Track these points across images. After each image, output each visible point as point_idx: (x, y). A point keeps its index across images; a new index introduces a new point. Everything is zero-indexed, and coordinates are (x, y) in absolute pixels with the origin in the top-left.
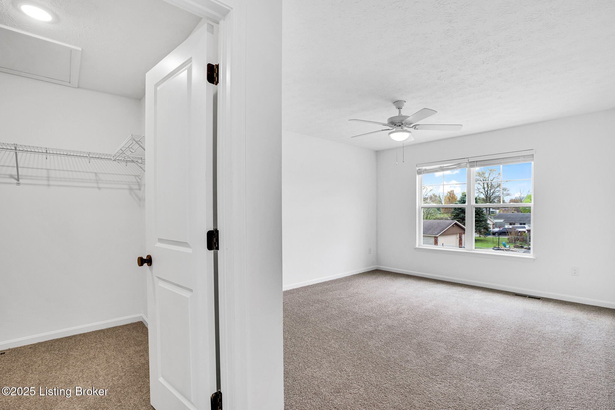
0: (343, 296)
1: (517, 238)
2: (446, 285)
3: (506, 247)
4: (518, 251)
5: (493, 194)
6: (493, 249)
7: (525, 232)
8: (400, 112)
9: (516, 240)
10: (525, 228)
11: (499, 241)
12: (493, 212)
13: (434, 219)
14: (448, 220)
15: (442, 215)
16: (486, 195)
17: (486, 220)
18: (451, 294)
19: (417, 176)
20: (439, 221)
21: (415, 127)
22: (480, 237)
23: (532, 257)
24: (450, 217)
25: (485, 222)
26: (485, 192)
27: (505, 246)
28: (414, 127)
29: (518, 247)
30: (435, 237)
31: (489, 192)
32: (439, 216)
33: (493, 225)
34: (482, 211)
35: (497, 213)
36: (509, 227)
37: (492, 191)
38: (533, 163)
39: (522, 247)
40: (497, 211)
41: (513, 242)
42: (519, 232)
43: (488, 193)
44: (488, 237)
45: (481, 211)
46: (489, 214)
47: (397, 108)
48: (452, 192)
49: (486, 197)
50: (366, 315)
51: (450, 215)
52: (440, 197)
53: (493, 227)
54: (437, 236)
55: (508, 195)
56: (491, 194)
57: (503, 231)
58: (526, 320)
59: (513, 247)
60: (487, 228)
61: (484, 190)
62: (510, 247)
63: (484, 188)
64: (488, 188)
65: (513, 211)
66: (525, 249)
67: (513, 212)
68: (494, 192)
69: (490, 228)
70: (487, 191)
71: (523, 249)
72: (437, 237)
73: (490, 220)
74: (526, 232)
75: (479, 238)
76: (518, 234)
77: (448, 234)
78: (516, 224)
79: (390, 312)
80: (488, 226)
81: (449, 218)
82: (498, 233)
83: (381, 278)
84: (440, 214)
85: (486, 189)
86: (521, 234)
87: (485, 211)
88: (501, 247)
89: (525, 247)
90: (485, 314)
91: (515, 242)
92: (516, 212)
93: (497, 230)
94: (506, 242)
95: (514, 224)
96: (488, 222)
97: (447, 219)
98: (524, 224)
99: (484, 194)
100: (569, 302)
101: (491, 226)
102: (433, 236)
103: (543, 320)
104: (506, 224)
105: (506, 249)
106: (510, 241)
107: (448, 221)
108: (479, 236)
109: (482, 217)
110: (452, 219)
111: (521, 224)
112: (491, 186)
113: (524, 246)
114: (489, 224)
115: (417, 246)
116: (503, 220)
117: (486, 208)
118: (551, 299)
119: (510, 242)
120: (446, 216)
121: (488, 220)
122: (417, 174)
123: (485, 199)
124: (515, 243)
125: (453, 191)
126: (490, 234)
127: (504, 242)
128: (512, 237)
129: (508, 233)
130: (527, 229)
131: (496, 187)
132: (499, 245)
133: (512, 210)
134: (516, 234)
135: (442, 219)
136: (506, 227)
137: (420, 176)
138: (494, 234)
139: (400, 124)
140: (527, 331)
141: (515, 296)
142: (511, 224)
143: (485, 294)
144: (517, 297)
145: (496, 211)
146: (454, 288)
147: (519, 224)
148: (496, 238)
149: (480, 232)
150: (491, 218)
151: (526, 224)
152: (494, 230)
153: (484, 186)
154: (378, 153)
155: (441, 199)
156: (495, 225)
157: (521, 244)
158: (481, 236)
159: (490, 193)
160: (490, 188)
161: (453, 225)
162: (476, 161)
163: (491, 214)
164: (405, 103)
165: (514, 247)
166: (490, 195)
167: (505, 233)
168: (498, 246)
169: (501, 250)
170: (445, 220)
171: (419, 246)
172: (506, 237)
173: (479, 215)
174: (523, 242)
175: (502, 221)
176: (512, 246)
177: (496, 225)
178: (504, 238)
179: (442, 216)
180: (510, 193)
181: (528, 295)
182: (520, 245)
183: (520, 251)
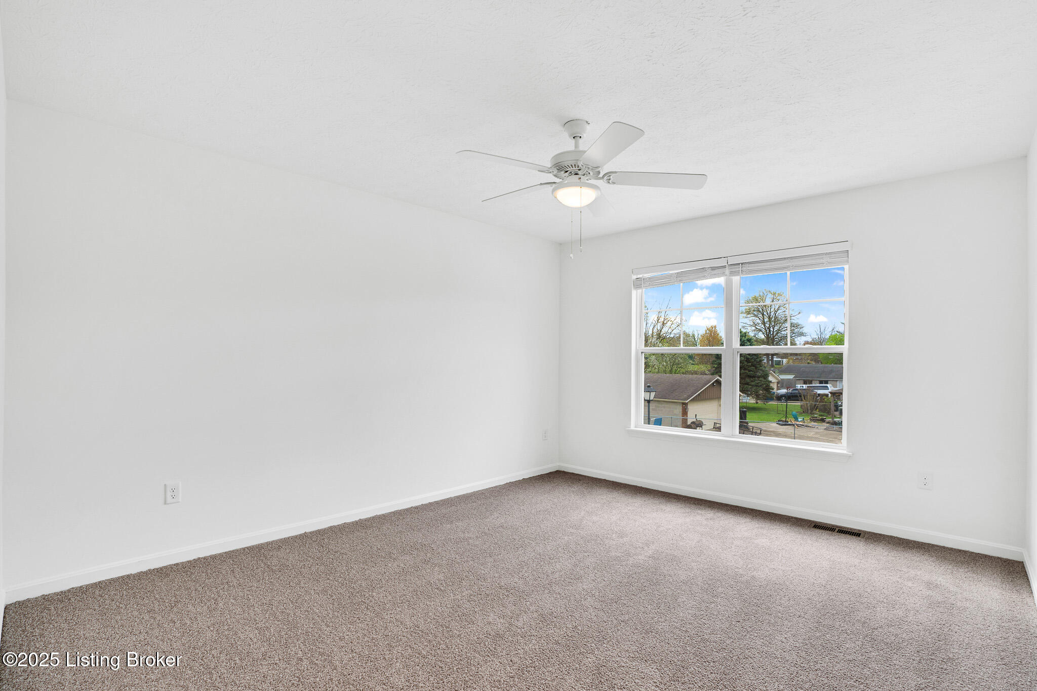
0: (470, 535)
1: (815, 406)
2: (683, 505)
3: (798, 421)
4: (817, 427)
5: (778, 333)
6: (777, 424)
7: (827, 395)
8: (576, 146)
9: (814, 408)
10: (826, 388)
11: (788, 409)
12: (778, 363)
13: (683, 373)
14: (706, 374)
15: (695, 366)
16: (767, 334)
17: (766, 376)
18: (690, 527)
19: (634, 293)
20: (690, 376)
21: (608, 177)
22: (757, 403)
23: (845, 452)
24: (709, 371)
25: (765, 378)
26: (765, 329)
27: (796, 419)
28: (605, 178)
29: (817, 420)
30: (683, 404)
31: (772, 329)
32: (691, 368)
33: (778, 383)
34: (761, 361)
35: (784, 364)
36: (803, 387)
37: (776, 328)
38: (846, 267)
39: (823, 420)
40: (785, 360)
41: (809, 411)
42: (819, 395)
43: (770, 331)
44: (770, 403)
45: (758, 360)
46: (772, 366)
47: (570, 136)
48: (714, 329)
49: (768, 337)
50: (503, 584)
51: (709, 367)
52: (694, 336)
53: (778, 386)
54: (687, 402)
55: (802, 334)
56: (775, 334)
57: (794, 393)
58: (835, 592)
59: (809, 421)
60: (768, 389)
61: (765, 326)
62: (803, 420)
63: (764, 323)
64: (770, 323)
65: (809, 361)
66: (828, 423)
67: (808, 363)
68: (779, 330)
69: (773, 389)
70: (769, 328)
71: (824, 424)
72: (686, 404)
73: (773, 376)
74: (830, 395)
75: (756, 405)
76: (816, 398)
77: (702, 398)
78: (813, 382)
79: (557, 575)
80: (769, 386)
81: (707, 372)
82: (785, 397)
83: (562, 491)
84: (692, 364)
85: (768, 325)
86: (821, 398)
87: (765, 361)
88: (789, 420)
89: (828, 420)
90: (753, 577)
91: (812, 411)
92: (813, 363)
93: (783, 391)
94: (797, 412)
95: (811, 382)
96: (771, 378)
97: (703, 373)
98: (826, 382)
99: (763, 333)
100: (915, 542)
101: (775, 386)
102: (679, 403)
103: (869, 591)
104: (797, 382)
105: (798, 423)
106: (805, 411)
107: (705, 376)
108: (755, 402)
109: (760, 371)
110: (713, 374)
111: (821, 382)
112: (775, 319)
113: (825, 419)
114: (771, 382)
115: (633, 427)
116: (793, 376)
117: (767, 355)
118: (880, 535)
119: (803, 412)
120: (703, 368)
121: (770, 375)
122: (633, 287)
123: (765, 340)
124: (811, 413)
125: (715, 327)
126: (772, 399)
127: (794, 413)
128: (808, 403)
129: (801, 396)
130: (830, 390)
131: (782, 321)
132: (786, 416)
133: (808, 359)
134: (813, 398)
135: (696, 373)
136: (799, 386)
137: (640, 291)
138: (779, 398)
139: (575, 169)
140: (838, 623)
141: (814, 529)
142: (805, 383)
143: (757, 526)
144: (817, 530)
145: (783, 361)
146: (699, 512)
147: (818, 382)
148: (782, 405)
149: (757, 395)
150: (774, 372)
151: (829, 382)
152: (779, 391)
153: (764, 319)
154: (562, 247)
155: (696, 339)
156: (781, 384)
157: (821, 415)
158: (758, 401)
159: (773, 332)
160: (773, 324)
161: (713, 383)
162: (742, 264)
163: (775, 366)
164: (588, 127)
165: (811, 420)
166: (773, 334)
167: (797, 396)
168: (784, 419)
169: (790, 425)
170: (701, 374)
171: (636, 427)
172: (798, 404)
173: (756, 368)
174: (824, 412)
175: (791, 377)
176: (807, 418)
177: (783, 384)
178: (795, 405)
179: (696, 368)
180: (804, 332)
181: (837, 527)
182: (820, 417)
183: (819, 427)
